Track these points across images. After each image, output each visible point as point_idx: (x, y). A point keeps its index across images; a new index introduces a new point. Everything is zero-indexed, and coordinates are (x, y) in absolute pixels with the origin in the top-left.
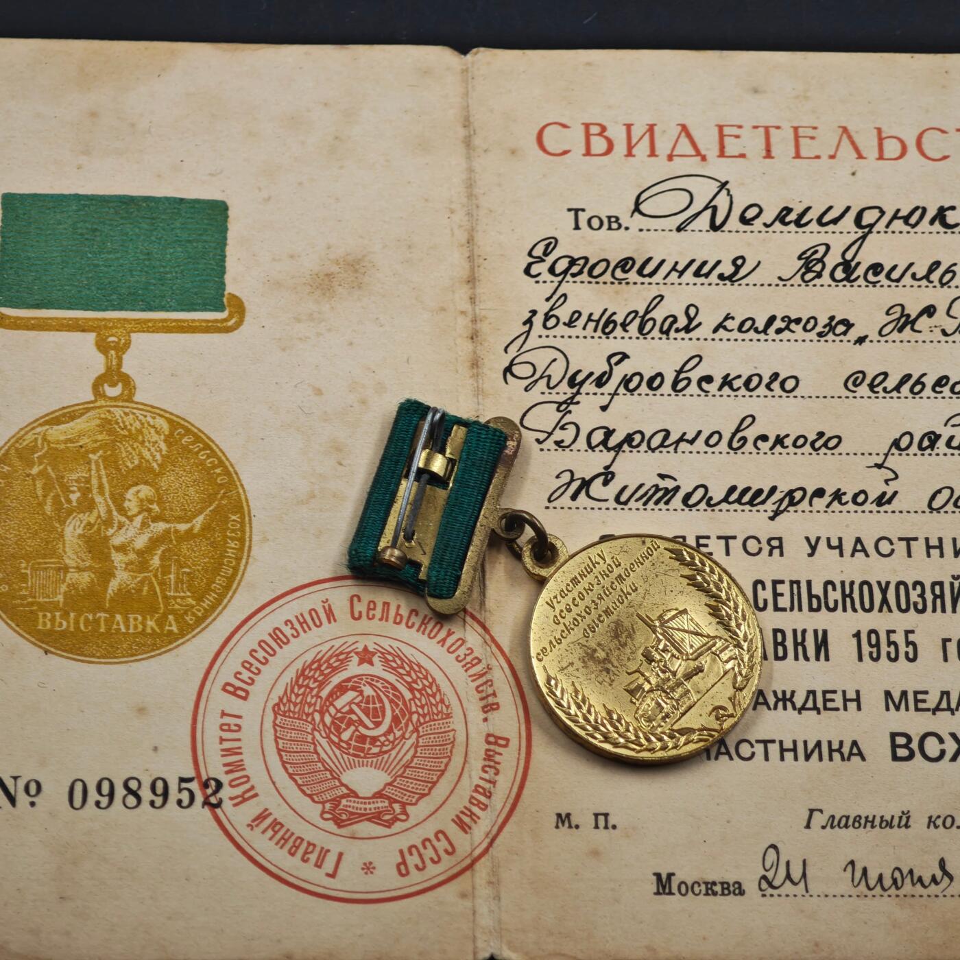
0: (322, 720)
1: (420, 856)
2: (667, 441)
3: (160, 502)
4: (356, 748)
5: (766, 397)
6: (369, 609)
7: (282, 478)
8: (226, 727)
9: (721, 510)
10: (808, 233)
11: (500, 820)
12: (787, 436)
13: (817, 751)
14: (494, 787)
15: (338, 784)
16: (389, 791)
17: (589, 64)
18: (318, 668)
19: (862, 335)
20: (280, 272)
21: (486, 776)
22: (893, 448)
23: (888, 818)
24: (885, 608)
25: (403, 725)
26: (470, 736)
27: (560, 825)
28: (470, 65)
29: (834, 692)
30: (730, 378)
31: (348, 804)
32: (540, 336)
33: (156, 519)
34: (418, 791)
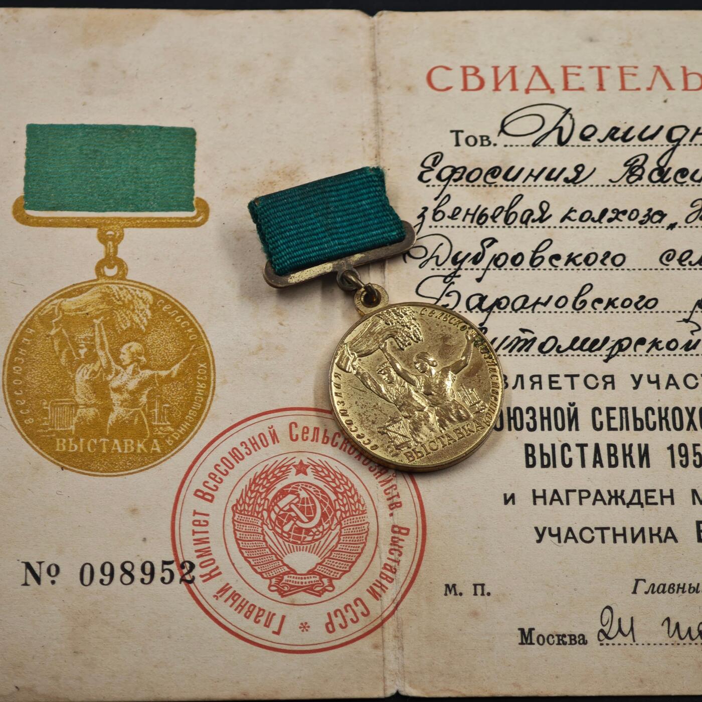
0: (269, 516)
1: (343, 617)
2: (526, 304)
3: (147, 354)
4: (294, 537)
5: (601, 269)
6: (303, 433)
7: (238, 336)
8: (197, 523)
9: (567, 355)
10: (631, 147)
11: (403, 590)
12: (617, 299)
13: (641, 536)
14: (398, 565)
15: (281, 564)
16: (319, 569)
17: (466, 22)
18: (266, 478)
19: (673, 222)
20: (235, 181)
21: (392, 557)
22: (697, 307)
23: (695, 585)
24: (692, 427)
25: (329, 519)
26: (380, 527)
27: (448, 593)
28: (376, 24)
29: (654, 491)
30: (573, 256)
31: (289, 579)
32: (431, 227)
33: (144, 367)
34: (341, 569)
